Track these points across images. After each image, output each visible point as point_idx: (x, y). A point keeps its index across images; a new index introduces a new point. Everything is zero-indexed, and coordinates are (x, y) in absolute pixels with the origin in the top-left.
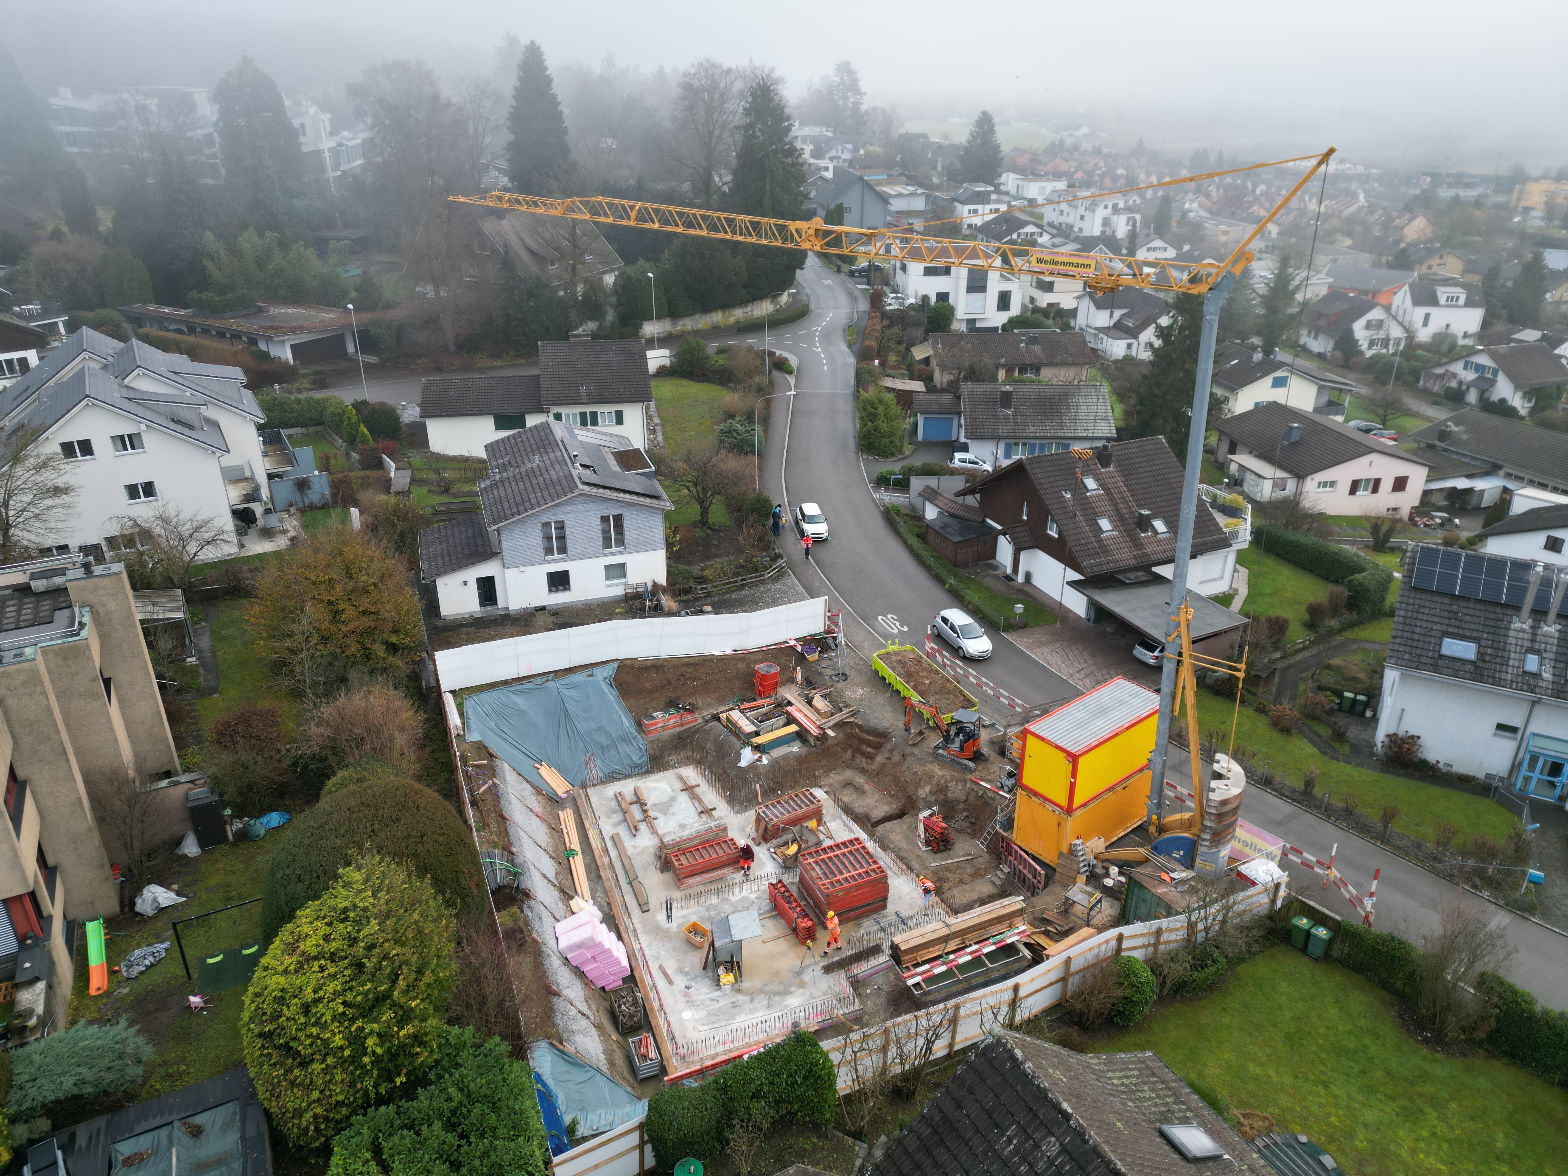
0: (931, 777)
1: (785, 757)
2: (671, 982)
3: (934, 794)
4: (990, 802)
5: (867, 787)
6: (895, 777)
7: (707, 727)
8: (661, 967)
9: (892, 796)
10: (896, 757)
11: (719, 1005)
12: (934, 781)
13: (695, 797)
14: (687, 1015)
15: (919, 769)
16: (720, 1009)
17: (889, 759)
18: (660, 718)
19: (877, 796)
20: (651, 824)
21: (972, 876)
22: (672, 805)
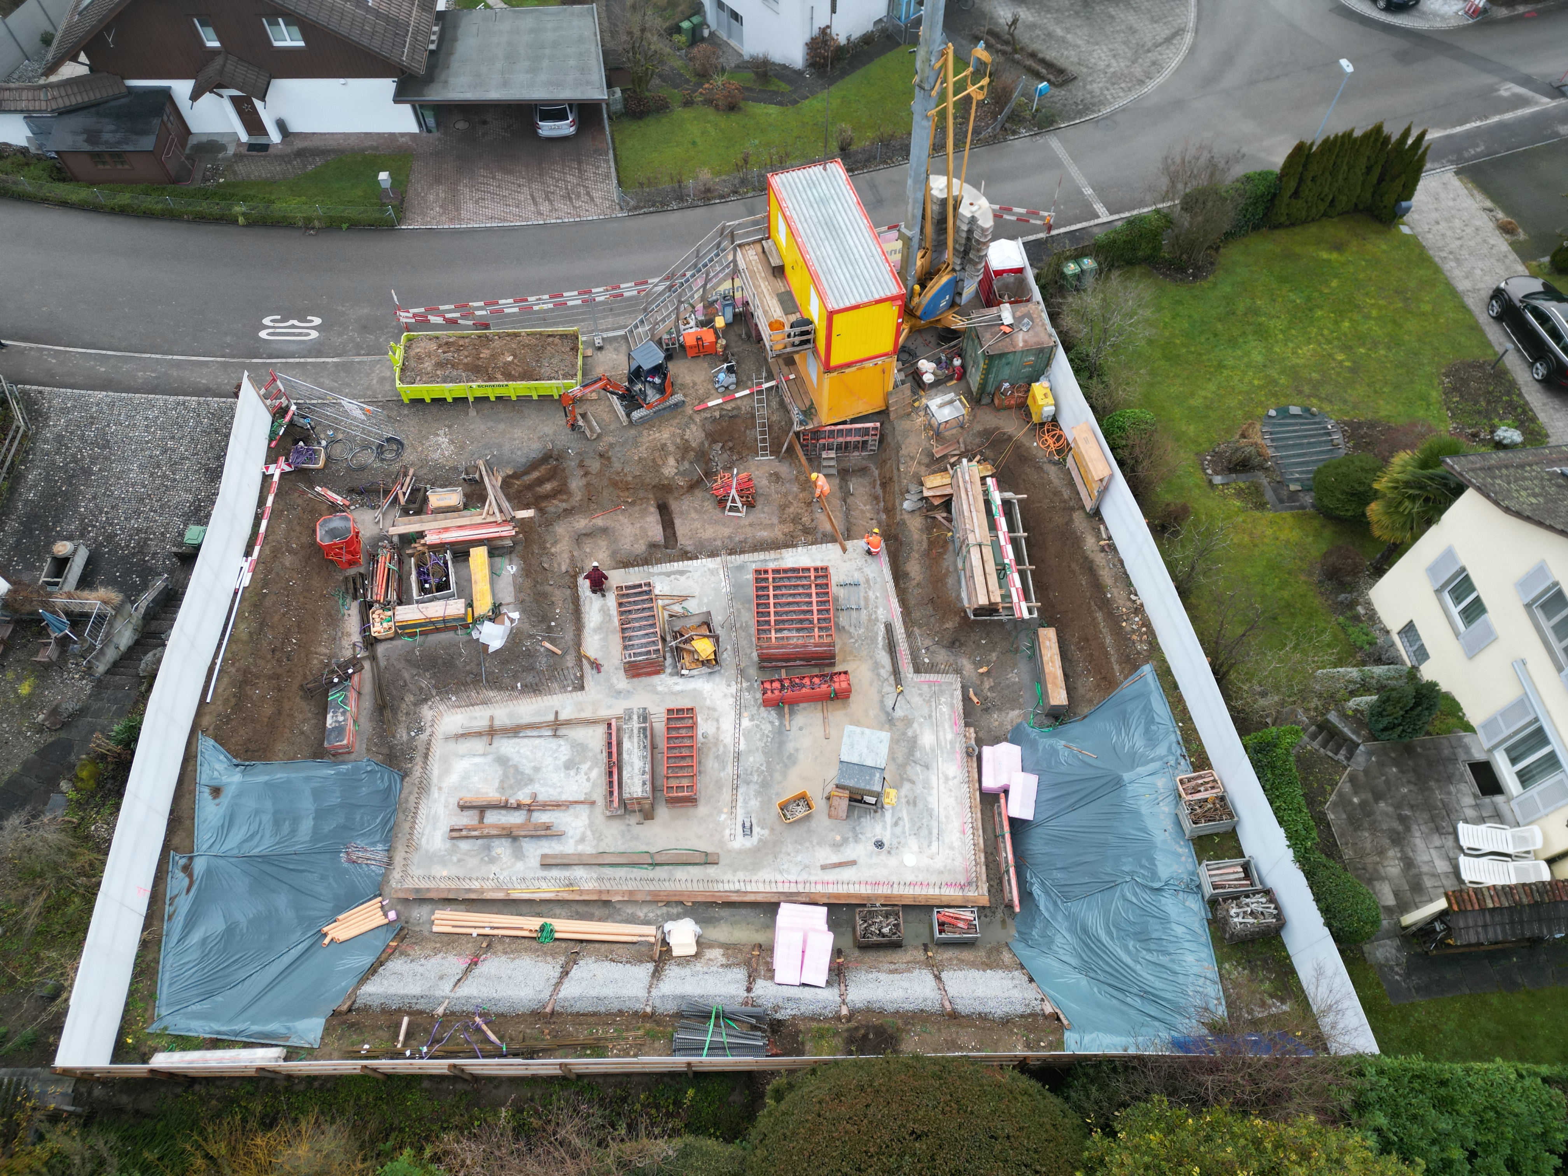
0: (663, 447)
1: (518, 589)
2: (853, 863)
3: (683, 459)
4: (735, 412)
5: (600, 522)
6: (614, 484)
7: (383, 663)
8: (824, 867)
9: (633, 503)
10: (595, 465)
11: (906, 819)
12: (671, 448)
13: (515, 731)
14: (910, 858)
15: (643, 451)
16: (911, 820)
17: (586, 474)
18: (341, 718)
19: (623, 519)
20: (545, 806)
21: (803, 490)
22: (516, 768)
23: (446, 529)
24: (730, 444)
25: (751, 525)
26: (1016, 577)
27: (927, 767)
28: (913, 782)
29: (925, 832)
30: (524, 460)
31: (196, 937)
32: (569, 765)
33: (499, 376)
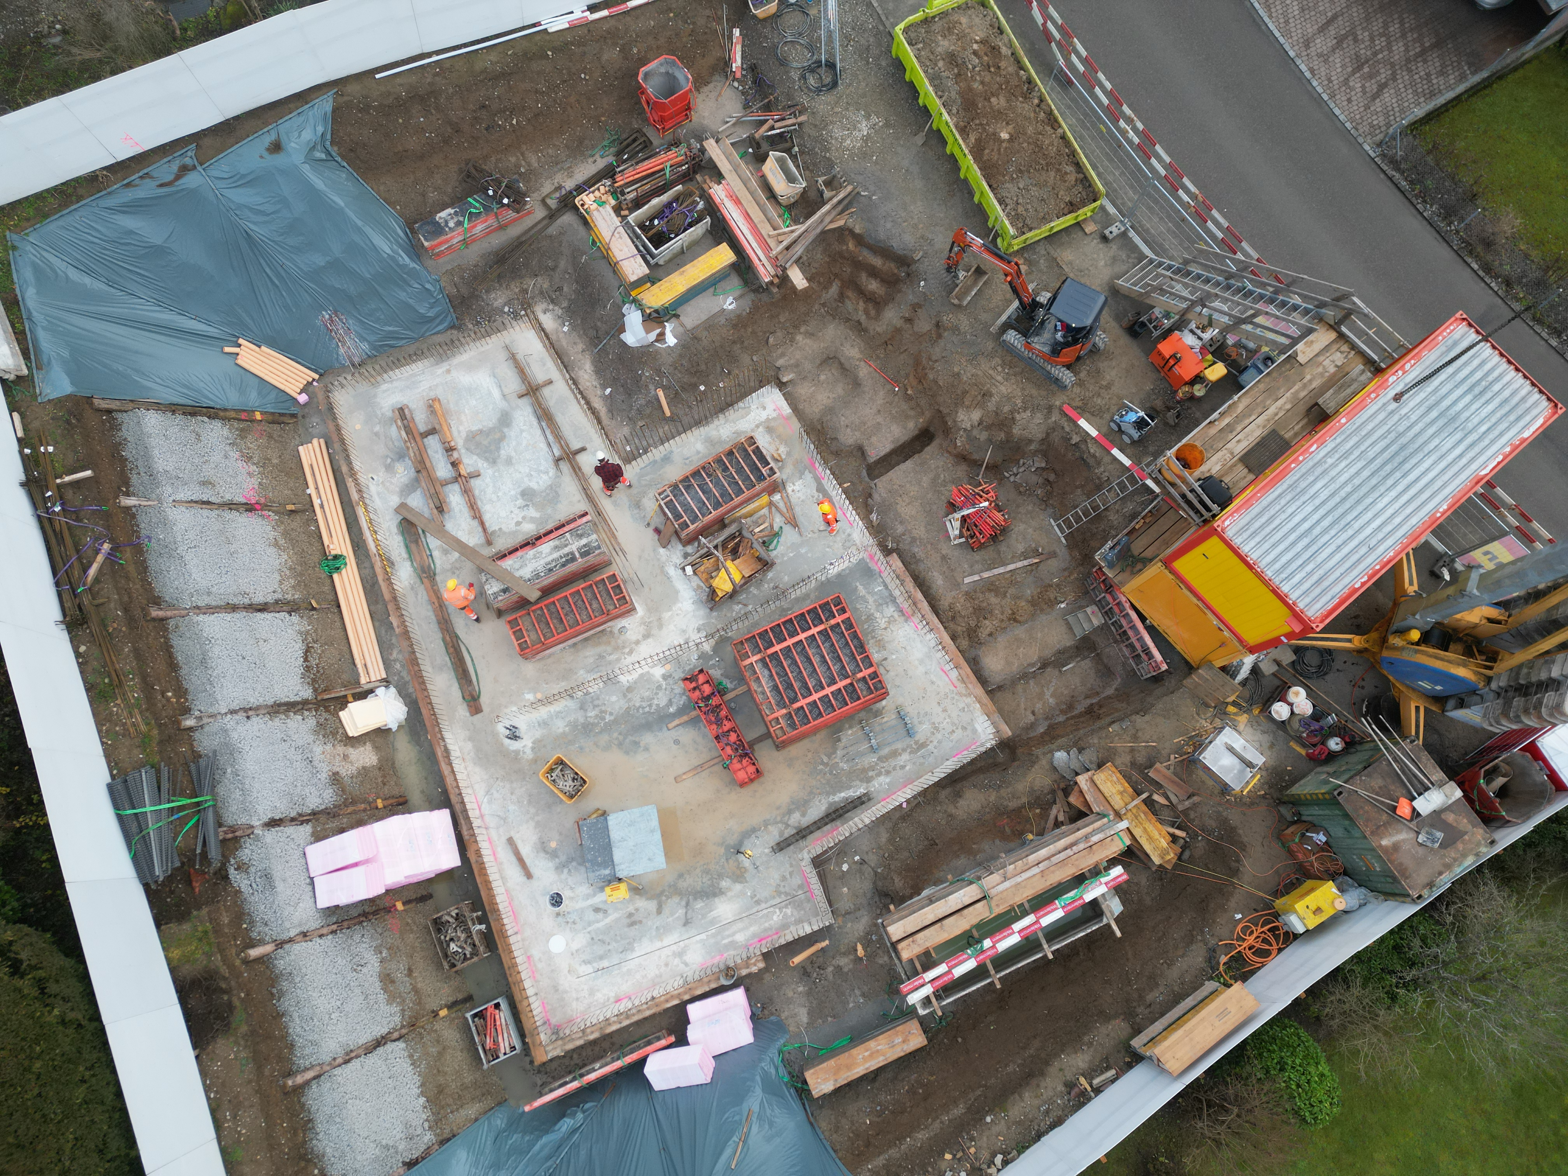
0: (987, 395)
1: (709, 325)
2: (529, 875)
3: (988, 428)
4: (1091, 461)
5: (864, 371)
6: (917, 363)
7: (552, 230)
8: (511, 841)
9: (908, 398)
10: (924, 325)
11: (608, 920)
12: (991, 406)
13: (545, 416)
14: (558, 944)
15: (968, 372)
16: (609, 928)
17: (909, 320)
18: (451, 224)
19: (880, 398)
20: (467, 492)
21: (1033, 603)
22: (503, 438)
23: (737, 202)
24: (1052, 477)
25: (944, 558)
26: (970, 965)
27: (686, 923)
28: (659, 911)
29: (600, 950)
30: (882, 236)
31: (128, 222)
32: (527, 495)
33: (972, 138)
